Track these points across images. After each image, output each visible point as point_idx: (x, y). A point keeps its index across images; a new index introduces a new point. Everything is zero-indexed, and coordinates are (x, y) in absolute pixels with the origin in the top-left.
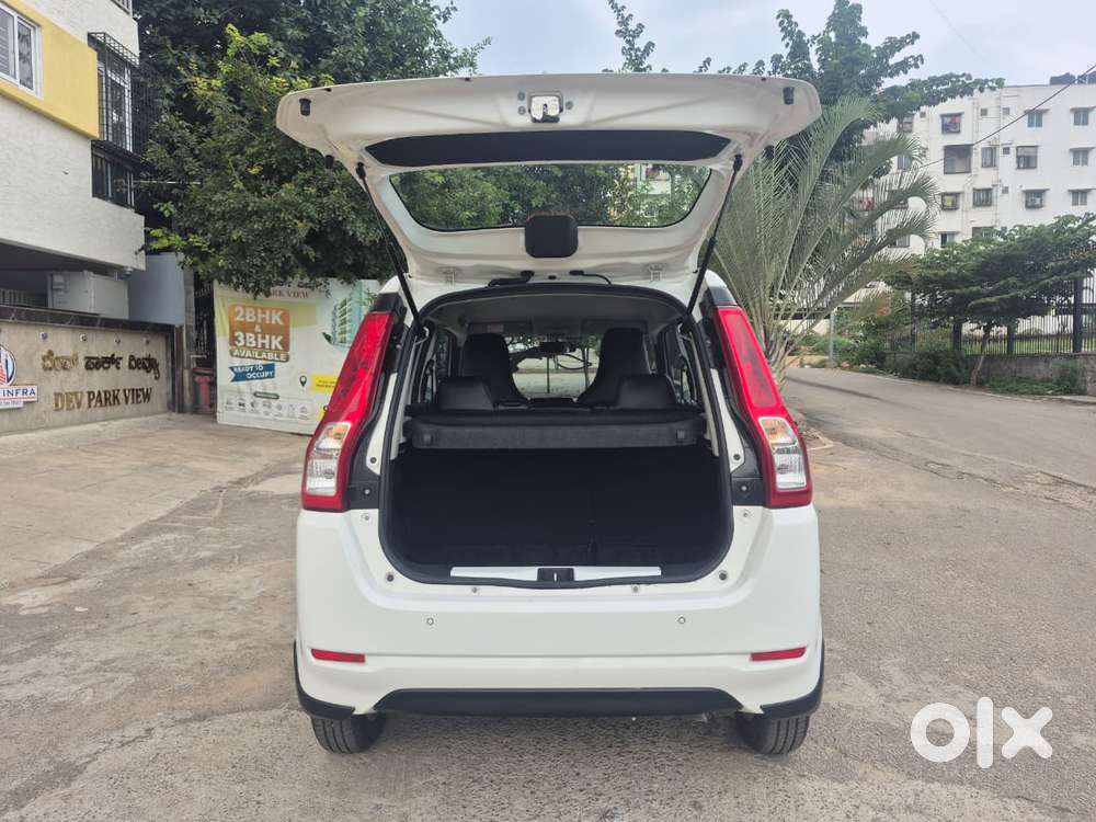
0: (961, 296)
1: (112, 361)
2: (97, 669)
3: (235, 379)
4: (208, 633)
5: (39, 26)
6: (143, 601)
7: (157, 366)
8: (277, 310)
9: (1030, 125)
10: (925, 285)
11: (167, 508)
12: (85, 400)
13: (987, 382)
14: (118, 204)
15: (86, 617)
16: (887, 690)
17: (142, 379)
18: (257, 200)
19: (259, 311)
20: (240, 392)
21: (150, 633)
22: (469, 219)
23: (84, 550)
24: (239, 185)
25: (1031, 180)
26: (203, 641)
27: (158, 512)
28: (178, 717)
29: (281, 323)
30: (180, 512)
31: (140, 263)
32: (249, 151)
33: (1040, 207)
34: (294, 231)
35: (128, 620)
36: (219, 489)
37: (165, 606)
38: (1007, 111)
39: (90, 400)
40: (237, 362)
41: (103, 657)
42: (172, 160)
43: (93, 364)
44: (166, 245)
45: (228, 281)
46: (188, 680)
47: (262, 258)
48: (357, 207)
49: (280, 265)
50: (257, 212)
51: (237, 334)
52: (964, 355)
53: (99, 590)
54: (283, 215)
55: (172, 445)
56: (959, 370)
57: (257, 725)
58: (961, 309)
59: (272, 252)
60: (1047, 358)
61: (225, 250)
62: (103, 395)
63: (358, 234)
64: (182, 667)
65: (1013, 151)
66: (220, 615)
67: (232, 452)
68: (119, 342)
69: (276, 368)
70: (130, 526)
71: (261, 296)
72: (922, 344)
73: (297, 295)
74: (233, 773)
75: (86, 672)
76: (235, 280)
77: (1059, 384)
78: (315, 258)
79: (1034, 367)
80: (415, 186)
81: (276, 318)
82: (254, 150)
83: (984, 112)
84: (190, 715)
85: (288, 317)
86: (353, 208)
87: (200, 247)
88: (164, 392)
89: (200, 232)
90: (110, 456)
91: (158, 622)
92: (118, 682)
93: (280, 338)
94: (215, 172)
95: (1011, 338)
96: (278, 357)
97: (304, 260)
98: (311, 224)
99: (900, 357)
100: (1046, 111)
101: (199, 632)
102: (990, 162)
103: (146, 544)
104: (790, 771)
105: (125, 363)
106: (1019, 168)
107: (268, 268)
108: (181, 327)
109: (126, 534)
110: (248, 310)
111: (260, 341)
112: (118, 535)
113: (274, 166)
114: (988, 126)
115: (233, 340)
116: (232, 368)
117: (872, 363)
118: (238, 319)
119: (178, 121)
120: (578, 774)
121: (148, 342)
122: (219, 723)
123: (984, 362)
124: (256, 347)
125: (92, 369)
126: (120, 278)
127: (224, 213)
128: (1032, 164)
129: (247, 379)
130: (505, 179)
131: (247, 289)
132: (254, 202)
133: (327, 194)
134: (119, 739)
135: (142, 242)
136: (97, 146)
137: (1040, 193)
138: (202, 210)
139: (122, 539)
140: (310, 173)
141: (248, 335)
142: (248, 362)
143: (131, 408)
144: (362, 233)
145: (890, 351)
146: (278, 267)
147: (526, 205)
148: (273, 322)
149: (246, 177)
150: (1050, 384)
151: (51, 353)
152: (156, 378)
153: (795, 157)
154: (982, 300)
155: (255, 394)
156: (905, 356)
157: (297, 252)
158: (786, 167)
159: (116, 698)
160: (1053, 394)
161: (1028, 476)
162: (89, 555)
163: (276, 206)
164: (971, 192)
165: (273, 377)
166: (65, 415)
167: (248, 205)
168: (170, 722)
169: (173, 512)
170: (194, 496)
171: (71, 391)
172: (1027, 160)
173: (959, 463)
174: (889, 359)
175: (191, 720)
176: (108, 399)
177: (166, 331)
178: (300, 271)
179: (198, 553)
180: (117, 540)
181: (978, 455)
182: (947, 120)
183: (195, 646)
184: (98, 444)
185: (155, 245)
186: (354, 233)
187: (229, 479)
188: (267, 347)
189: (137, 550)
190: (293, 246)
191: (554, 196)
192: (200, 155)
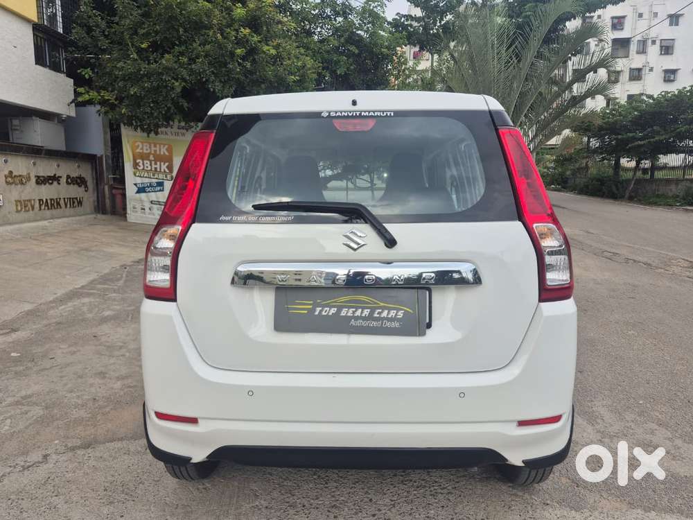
0: (622, 140)
1: (54, 179)
2: (17, 403)
3: (138, 192)
4: (102, 375)
6: (60, 348)
7: (86, 182)
8: (164, 145)
9: (671, 24)
10: (599, 132)
11: (88, 279)
12: (37, 205)
13: (636, 197)
14: (55, 71)
15: (17, 361)
16: (600, 427)
17: (75, 191)
18: (147, 67)
19: (152, 145)
20: (141, 201)
21: (60, 374)
22: (294, 82)
23: (26, 309)
24: (135, 56)
25: (669, 63)
26: (98, 381)
27: (83, 282)
28: (70, 445)
29: (167, 154)
30: (95, 282)
31: (72, 112)
32: (141, 31)
33: (673, 81)
34: (173, 88)
35: (47, 363)
36: (124, 266)
37: (74, 353)
38: (656, 14)
39: (40, 205)
40: (139, 180)
41: (23, 393)
42: (90, 39)
43: (41, 181)
44: (87, 99)
45: (129, 124)
46: (82, 413)
47: (151, 107)
48: (215, 71)
49: (164, 112)
50: (146, 75)
51: (138, 161)
52: (621, 179)
53: (31, 339)
54: (164, 77)
55: (95, 236)
56: (618, 190)
57: (128, 453)
58: (621, 149)
59: (158, 103)
60: (677, 181)
61: (126, 102)
62: (49, 202)
64: (80, 402)
65: (658, 43)
66: (112, 361)
67: (135, 241)
68: (58, 166)
69: (165, 184)
70: (60, 292)
71: (152, 135)
72: (593, 171)
73: (176, 134)
74: (106, 495)
75: (9, 405)
76: (135, 124)
77: (684, 199)
78: (187, 107)
79: (668, 187)
80: (256, 57)
81: (164, 151)
82: (144, 31)
83: (641, 15)
84: (79, 443)
85: (172, 149)
86: (213, 73)
87: (108, 100)
88: (91, 200)
89: (110, 89)
90: (53, 243)
91: (68, 365)
92: (30, 414)
93: (167, 164)
94: (120, 47)
95: (654, 168)
96: (166, 177)
97: (180, 109)
98: (184, 84)
99: (578, 180)
100: (682, 15)
101: (96, 374)
102: (642, 50)
103: (70, 305)
104: (536, 500)
105: (63, 180)
106: (661, 54)
107: (155, 114)
108: (102, 156)
109: (57, 298)
110: (145, 144)
111: (154, 166)
112: (51, 299)
113: (159, 43)
114: (642, 25)
115: (136, 165)
116: (135, 184)
117: (559, 184)
118: (138, 150)
119: (92, 11)
120: (371, 500)
121: (79, 166)
122: (100, 450)
123: (635, 184)
124: (151, 170)
125: (41, 184)
126: (59, 122)
127: (124, 75)
128: (670, 52)
129: (146, 192)
130: (319, 55)
131: (143, 130)
132: (144, 67)
133: (195, 63)
134: (22, 463)
135: (72, 97)
136: (37, 28)
137: (674, 72)
138: (110, 74)
139: (53, 301)
140: (183, 48)
141: (145, 162)
142: (147, 180)
143: (69, 211)
144: (219, 90)
145: (571, 176)
146: (162, 114)
147: (333, 73)
148: (162, 153)
149: (140, 51)
150: (678, 199)
151: (11, 172)
152: (86, 191)
153: (520, 39)
154: (636, 143)
155: (151, 202)
156: (581, 181)
157: (176, 104)
158: (514, 46)
159: (26, 428)
160: (680, 205)
161: (673, 261)
162: (29, 313)
163: (160, 71)
164: (628, 71)
165: (163, 191)
166: (23, 215)
167: (141, 70)
168: (62, 449)
169: (92, 282)
170: (107, 271)
171: (27, 199)
172: (667, 49)
173: (624, 252)
174: (571, 183)
175: (79, 448)
176: (53, 204)
177: (92, 159)
178: (178, 117)
179: (104, 313)
180: (51, 302)
181: (637, 246)
182: (616, 21)
183: (91, 385)
184: (46, 234)
185: (80, 99)
186: (214, 89)
187: (132, 259)
188: (158, 170)
189: (62, 310)
190: (173, 99)
191: (352, 67)
192: (108, 35)
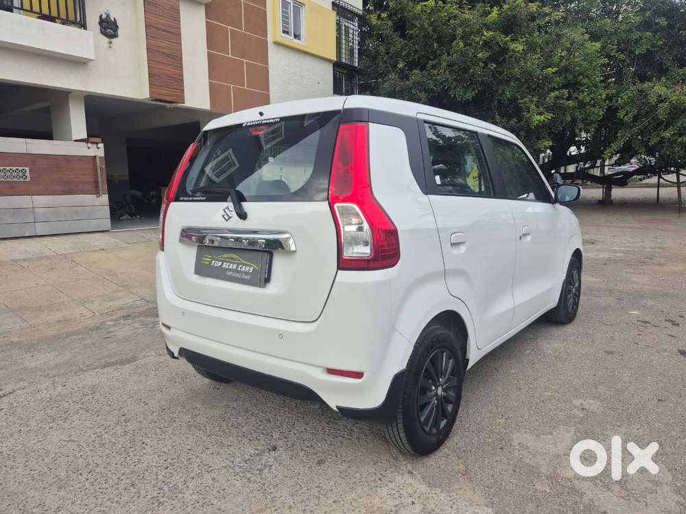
5: (304, 5)
18: (401, 83)
24: (392, 76)
63: (457, 96)
98: (427, 95)
132: (399, 85)
136: (336, 65)
